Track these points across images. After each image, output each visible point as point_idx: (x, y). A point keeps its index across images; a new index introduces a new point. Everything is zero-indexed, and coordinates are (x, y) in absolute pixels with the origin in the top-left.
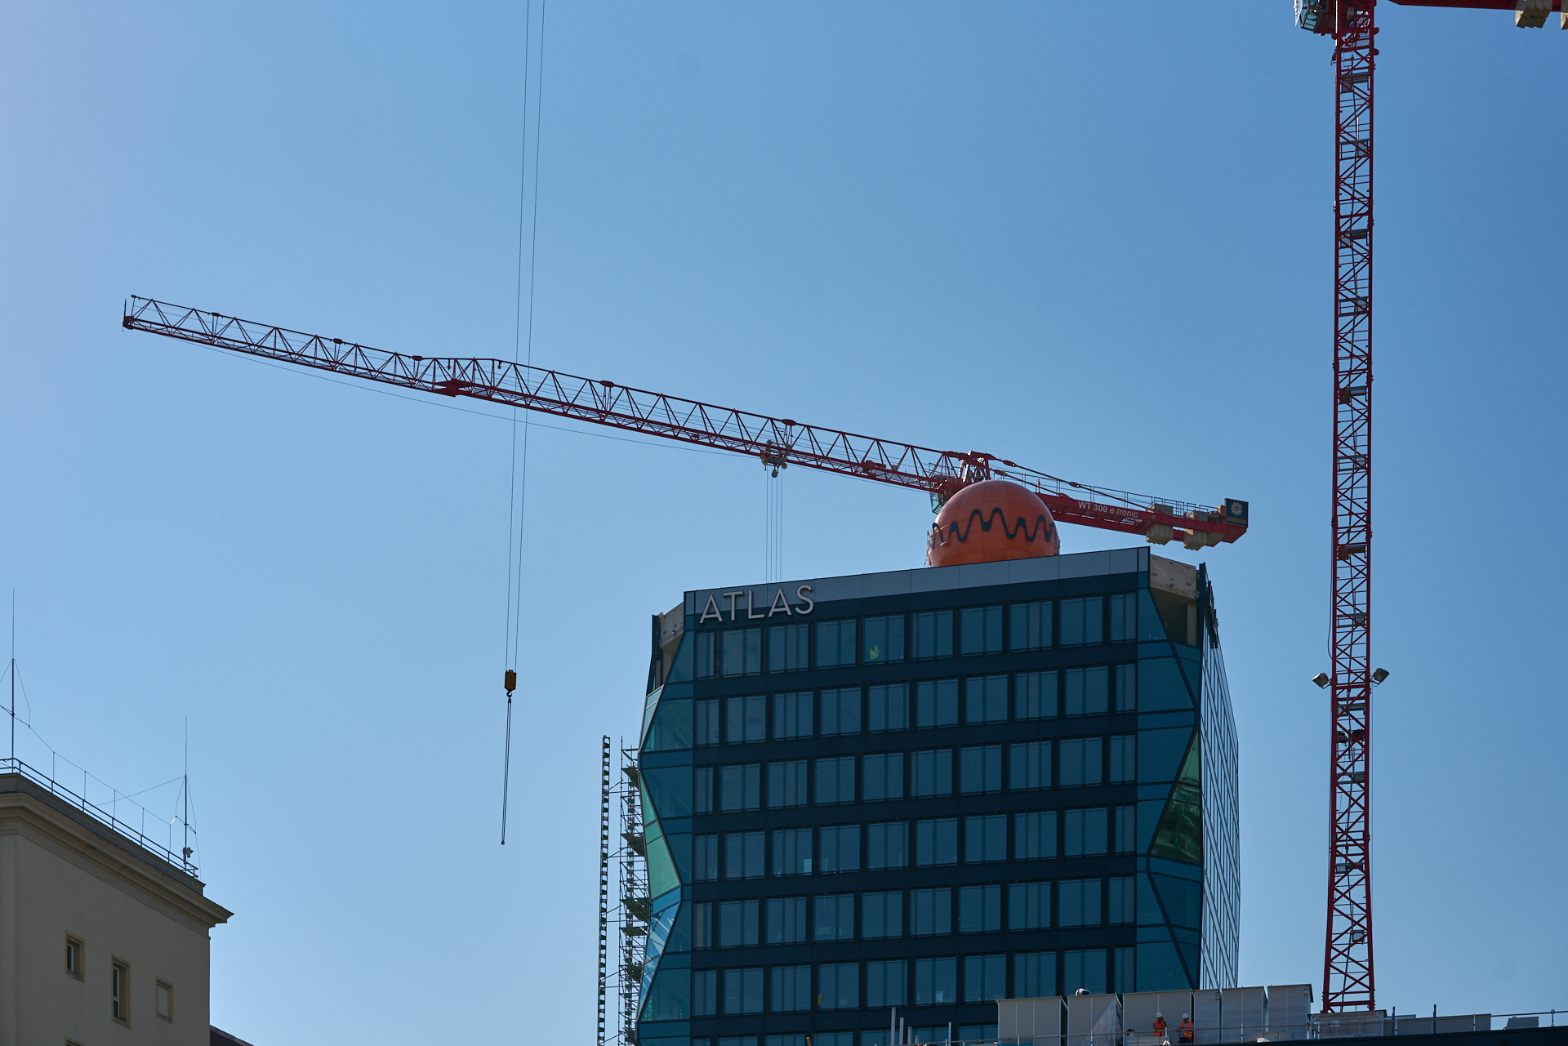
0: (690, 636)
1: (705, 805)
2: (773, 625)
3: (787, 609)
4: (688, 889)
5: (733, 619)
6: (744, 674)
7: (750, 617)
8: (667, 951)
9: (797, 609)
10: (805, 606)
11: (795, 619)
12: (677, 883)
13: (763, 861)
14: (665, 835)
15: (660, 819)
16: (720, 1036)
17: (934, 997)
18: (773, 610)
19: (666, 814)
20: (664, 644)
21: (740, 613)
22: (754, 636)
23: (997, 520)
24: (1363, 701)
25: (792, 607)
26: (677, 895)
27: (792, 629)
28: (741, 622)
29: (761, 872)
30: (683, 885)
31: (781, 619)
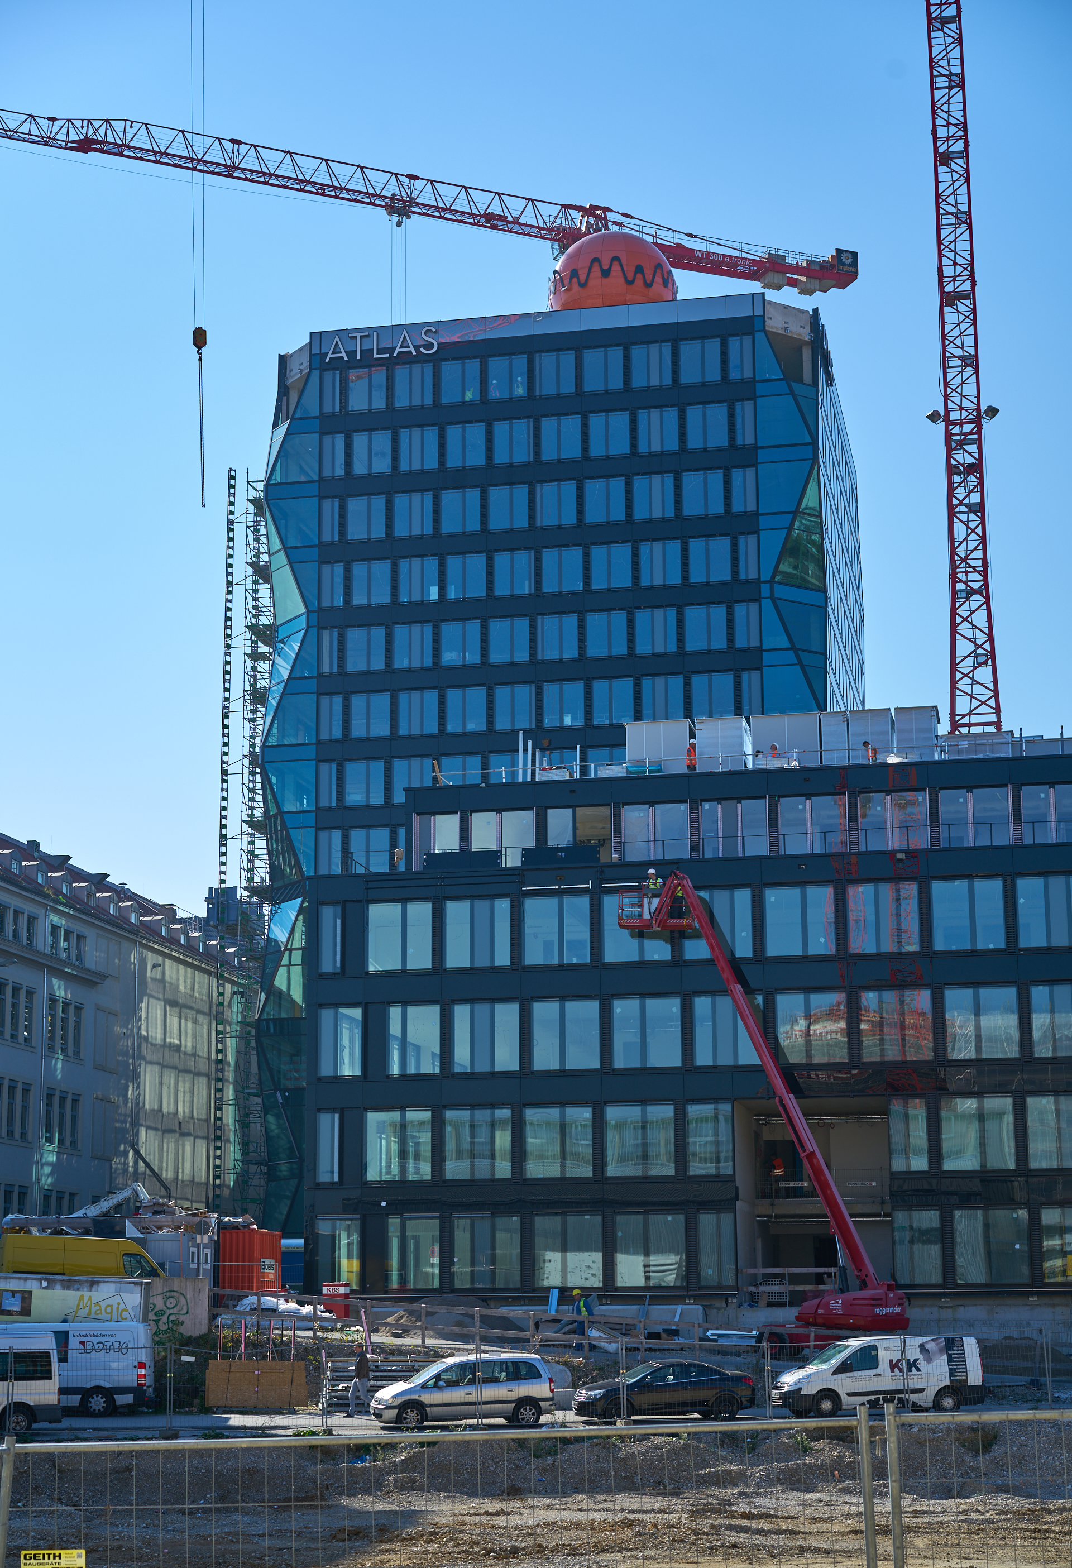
0: (316, 374)
1: (330, 534)
2: (398, 364)
3: (412, 349)
4: (314, 617)
5: (358, 358)
6: (370, 410)
7: (375, 356)
8: (293, 676)
9: (422, 349)
10: (430, 346)
11: (419, 359)
12: (303, 610)
13: (389, 588)
14: (291, 563)
15: (286, 548)
16: (346, 760)
17: (562, 720)
18: (398, 350)
19: (292, 542)
20: (290, 381)
21: (367, 353)
22: (379, 376)
23: (616, 267)
24: (976, 436)
25: (417, 347)
26: (303, 622)
27: (417, 369)
28: (367, 361)
29: (387, 599)
30: (309, 612)
31: (405, 359)
